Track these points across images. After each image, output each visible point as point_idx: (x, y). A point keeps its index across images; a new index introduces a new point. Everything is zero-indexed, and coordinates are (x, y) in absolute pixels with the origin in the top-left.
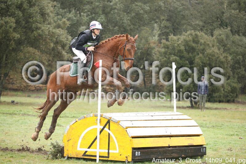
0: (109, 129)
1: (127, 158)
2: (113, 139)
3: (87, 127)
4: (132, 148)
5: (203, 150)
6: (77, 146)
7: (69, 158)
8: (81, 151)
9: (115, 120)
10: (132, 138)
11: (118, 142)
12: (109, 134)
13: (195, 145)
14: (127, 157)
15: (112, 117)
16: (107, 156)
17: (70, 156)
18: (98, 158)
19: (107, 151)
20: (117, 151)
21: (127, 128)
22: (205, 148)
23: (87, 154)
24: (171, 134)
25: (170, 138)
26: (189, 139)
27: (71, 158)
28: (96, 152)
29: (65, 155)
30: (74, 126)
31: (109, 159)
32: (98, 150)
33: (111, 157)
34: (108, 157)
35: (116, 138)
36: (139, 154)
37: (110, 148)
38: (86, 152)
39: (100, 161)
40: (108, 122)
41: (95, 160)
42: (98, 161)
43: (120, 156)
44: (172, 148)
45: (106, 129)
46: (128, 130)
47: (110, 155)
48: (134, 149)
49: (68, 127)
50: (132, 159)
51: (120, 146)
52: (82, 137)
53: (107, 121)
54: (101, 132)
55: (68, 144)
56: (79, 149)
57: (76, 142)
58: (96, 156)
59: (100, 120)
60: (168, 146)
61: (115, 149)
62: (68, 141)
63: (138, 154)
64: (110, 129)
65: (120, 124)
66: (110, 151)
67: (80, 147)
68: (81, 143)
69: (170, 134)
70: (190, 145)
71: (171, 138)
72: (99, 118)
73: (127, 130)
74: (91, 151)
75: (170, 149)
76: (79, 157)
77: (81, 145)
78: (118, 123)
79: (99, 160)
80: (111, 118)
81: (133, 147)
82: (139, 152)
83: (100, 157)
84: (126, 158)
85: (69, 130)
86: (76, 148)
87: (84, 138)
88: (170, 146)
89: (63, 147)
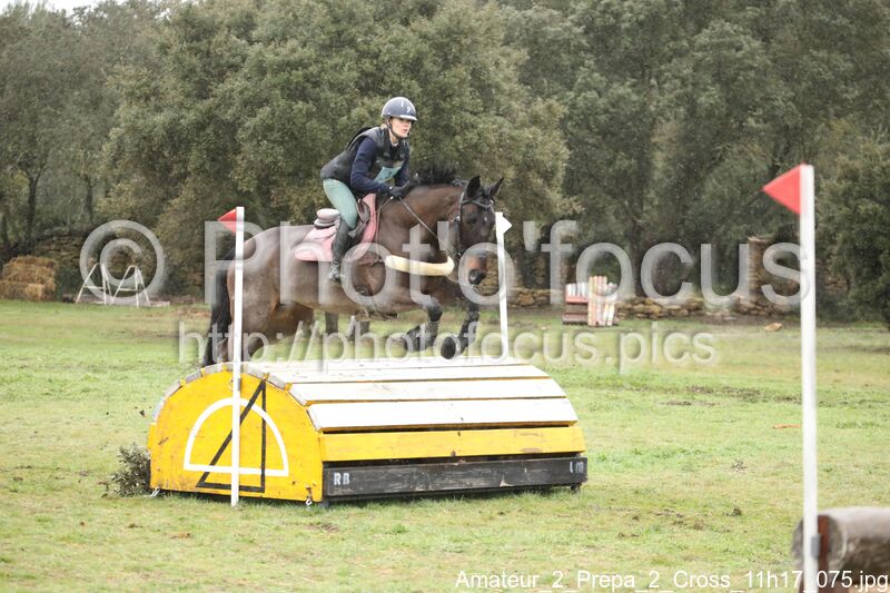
0: (264, 407)
1: (310, 492)
2: (275, 438)
3: (209, 403)
4: (324, 463)
5: (574, 468)
6: (183, 459)
7: (163, 493)
8: (194, 472)
9: (278, 380)
10: (325, 433)
11: (286, 445)
12: (264, 422)
13: (545, 451)
14: (309, 489)
15: (272, 374)
16: (259, 485)
17: (164, 488)
18: (235, 494)
19: (260, 473)
20: (285, 473)
21: (309, 403)
22: (585, 460)
23: (208, 480)
24: (465, 422)
25: (459, 434)
26: (526, 434)
27: (167, 492)
28: (229, 475)
29: (152, 485)
30: (174, 401)
31: (264, 495)
32: (236, 471)
33: (270, 488)
34: (262, 490)
35: (282, 433)
36: (347, 480)
37: (267, 462)
38: (206, 474)
39: (242, 502)
40: (262, 387)
41: (227, 499)
42: (235, 499)
43: (291, 487)
44: (463, 462)
45: (257, 407)
46: (313, 409)
47: (267, 484)
48: (331, 466)
49: (162, 403)
50: (325, 496)
51: (291, 457)
52: (196, 433)
53: (258, 384)
54: (242, 418)
55: (161, 453)
56: (188, 466)
57: (181, 447)
58: (228, 487)
59: (241, 382)
60: (449, 455)
61: (279, 466)
62: (161, 443)
63: (342, 481)
64: (267, 406)
65: (291, 391)
66: (267, 472)
67: (192, 462)
68: (194, 448)
69: (459, 422)
70: (528, 452)
71: (462, 432)
72: (236, 375)
73: (309, 408)
74: (217, 473)
75: (456, 464)
76: (188, 490)
77: (192, 455)
78: (285, 388)
79: (240, 497)
80: (268, 374)
81: (326, 460)
82: (347, 475)
83: (241, 488)
84: (307, 493)
85: (162, 410)
86: (181, 466)
87: (200, 436)
88: (457, 455)
89: (149, 462)
